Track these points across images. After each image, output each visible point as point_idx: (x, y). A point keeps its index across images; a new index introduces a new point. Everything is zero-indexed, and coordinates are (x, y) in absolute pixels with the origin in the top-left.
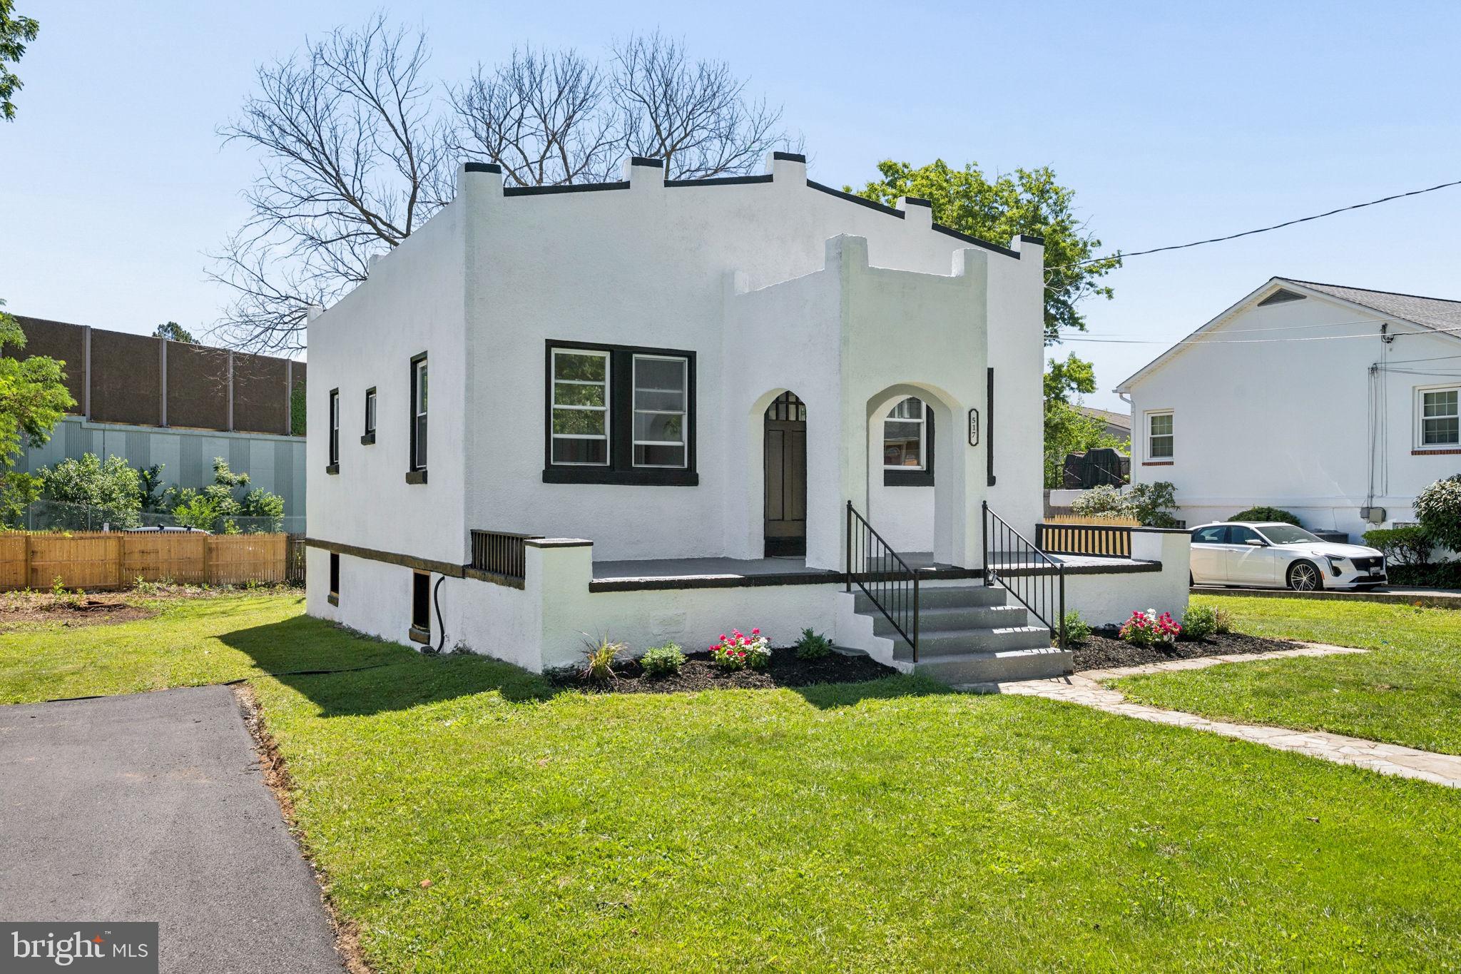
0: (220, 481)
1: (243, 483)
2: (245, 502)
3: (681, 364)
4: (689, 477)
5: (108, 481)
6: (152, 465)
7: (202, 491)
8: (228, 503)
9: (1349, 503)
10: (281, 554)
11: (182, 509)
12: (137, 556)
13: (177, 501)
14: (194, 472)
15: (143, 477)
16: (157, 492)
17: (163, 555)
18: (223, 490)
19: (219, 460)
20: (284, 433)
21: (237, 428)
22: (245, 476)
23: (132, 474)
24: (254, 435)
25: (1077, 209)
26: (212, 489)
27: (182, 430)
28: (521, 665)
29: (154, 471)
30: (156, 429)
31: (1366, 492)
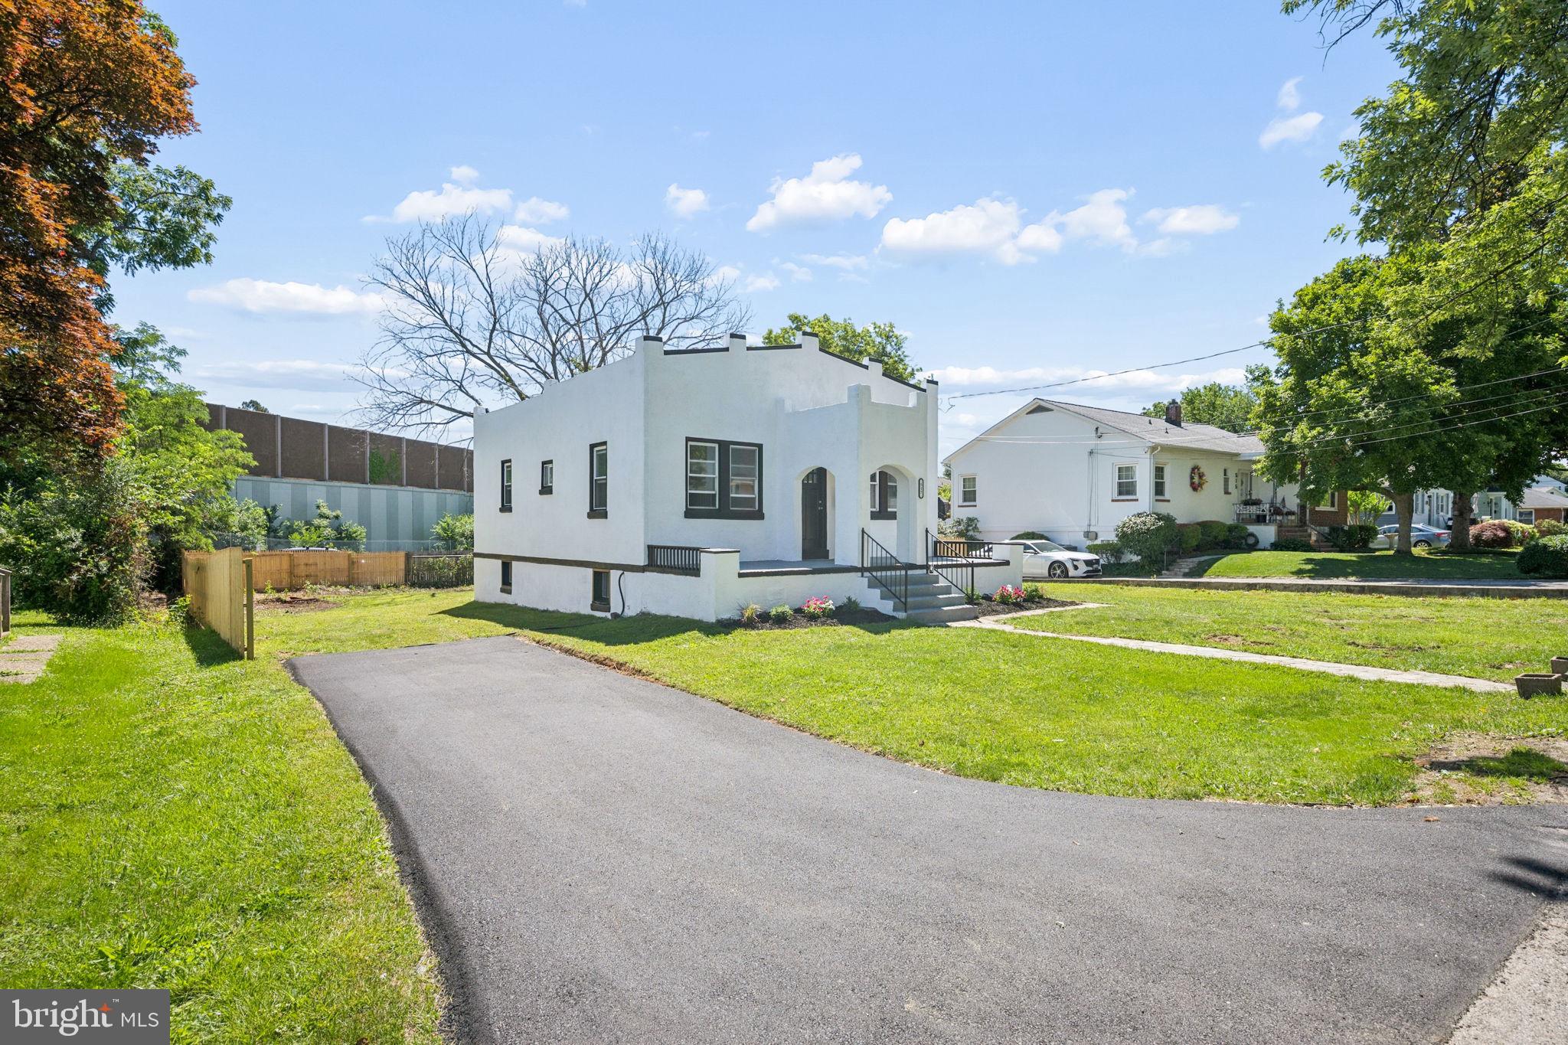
0: (322, 516)
1: (337, 517)
2: (338, 530)
3: (755, 451)
4: (759, 515)
5: (245, 516)
6: (272, 504)
7: (308, 523)
8: (328, 532)
9: (1077, 529)
10: (402, 566)
11: (296, 535)
12: (303, 567)
13: (290, 530)
14: (301, 510)
15: (266, 513)
16: (276, 523)
17: (320, 566)
18: (325, 522)
19: (320, 501)
20: (364, 482)
21: (332, 478)
22: (338, 512)
23: (261, 511)
24: (343, 483)
25: (907, 349)
26: (317, 522)
27: (292, 480)
28: (697, 618)
29: (274, 509)
30: (273, 479)
31: (1087, 523)
